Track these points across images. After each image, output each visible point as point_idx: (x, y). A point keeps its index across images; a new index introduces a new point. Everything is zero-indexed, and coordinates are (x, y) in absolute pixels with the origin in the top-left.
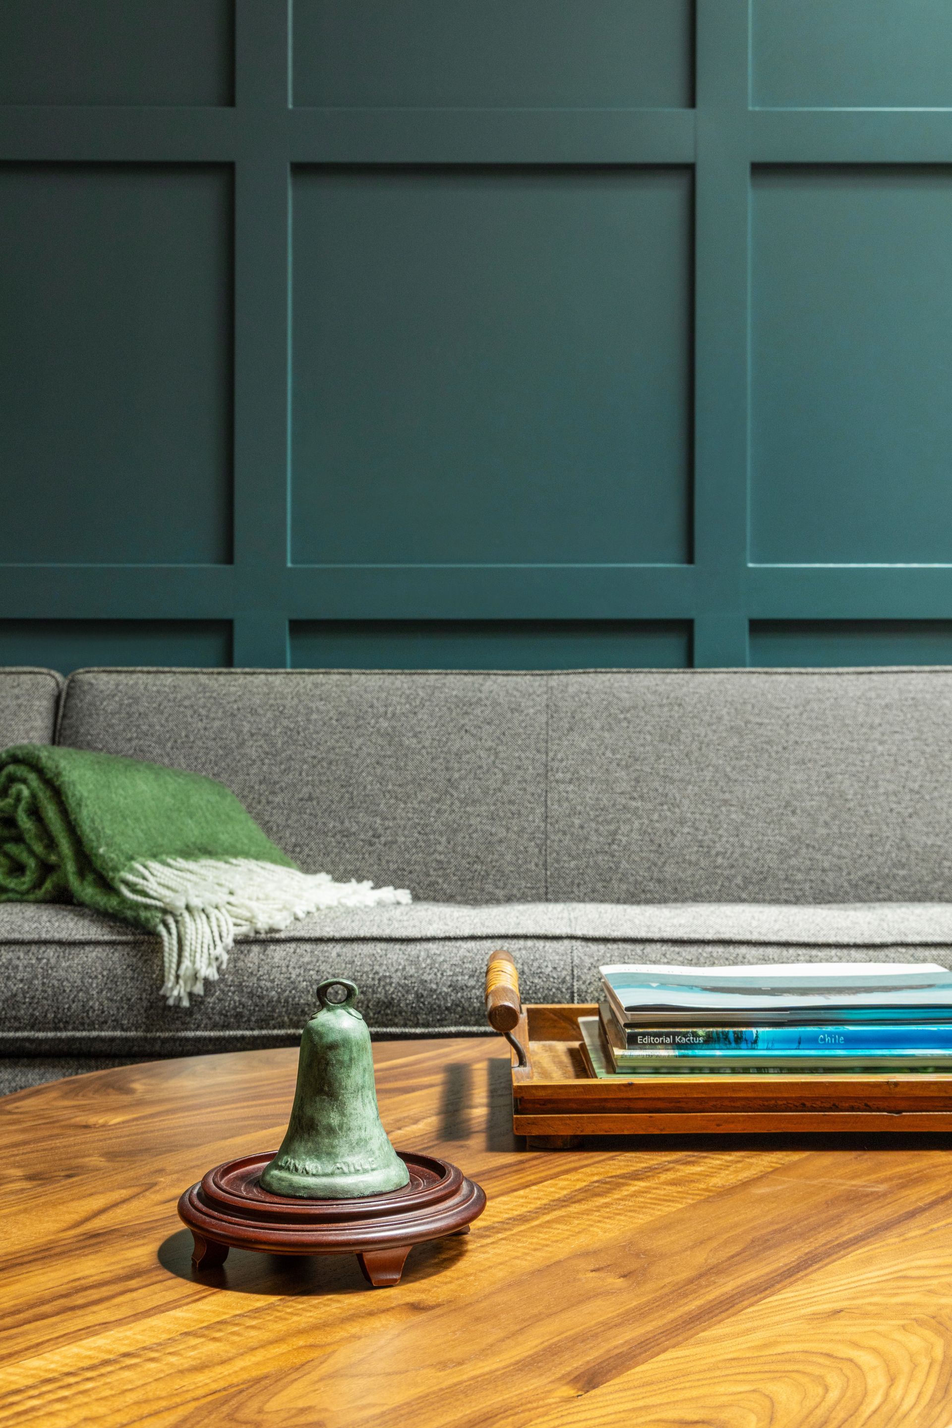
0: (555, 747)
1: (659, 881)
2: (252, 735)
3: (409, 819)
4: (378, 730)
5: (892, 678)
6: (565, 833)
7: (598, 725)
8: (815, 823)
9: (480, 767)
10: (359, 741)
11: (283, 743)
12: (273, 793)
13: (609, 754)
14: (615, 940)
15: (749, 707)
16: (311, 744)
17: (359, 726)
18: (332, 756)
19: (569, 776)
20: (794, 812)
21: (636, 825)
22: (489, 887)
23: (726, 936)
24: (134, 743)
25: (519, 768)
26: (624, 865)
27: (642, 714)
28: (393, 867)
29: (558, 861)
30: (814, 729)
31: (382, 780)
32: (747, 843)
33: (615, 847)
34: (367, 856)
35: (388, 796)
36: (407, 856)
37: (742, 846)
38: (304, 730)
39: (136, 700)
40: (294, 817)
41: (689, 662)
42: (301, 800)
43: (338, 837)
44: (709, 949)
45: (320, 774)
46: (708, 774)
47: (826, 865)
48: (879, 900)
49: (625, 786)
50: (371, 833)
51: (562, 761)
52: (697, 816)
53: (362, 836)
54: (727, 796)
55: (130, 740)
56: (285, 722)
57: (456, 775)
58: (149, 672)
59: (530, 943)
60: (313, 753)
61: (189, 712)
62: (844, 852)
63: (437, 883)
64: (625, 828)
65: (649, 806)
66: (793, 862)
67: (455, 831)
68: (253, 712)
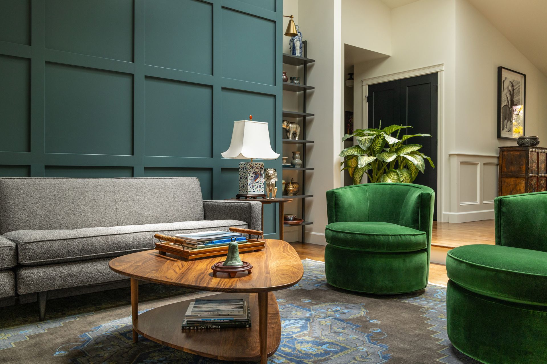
0: (116, 194)
1: (139, 220)
2: (49, 193)
3: (88, 210)
4: (78, 191)
5: (176, 179)
6: (120, 212)
7: (124, 190)
8: (166, 207)
9: (101, 199)
10: (75, 194)
11: (57, 195)
12: (56, 206)
13: (127, 195)
14: (159, 231)
15: (152, 186)
16: (63, 194)
17: (74, 191)
18: (69, 197)
19: (120, 200)
20: (162, 205)
21: (134, 210)
22: (106, 224)
23: (177, 229)
24: (20, 195)
25: (110, 199)
26: (132, 217)
27: (132, 187)
28: (85, 220)
29: (119, 217)
30: (164, 189)
31: (81, 202)
32: (155, 212)
33: (130, 214)
34: (79, 218)
35: (83, 205)
36: (88, 218)
37: (154, 212)
38: (61, 192)
39: (19, 185)
40: (62, 211)
41: (132, 176)
42: (63, 207)
43: (73, 215)
44: (174, 231)
45: (67, 201)
46: (146, 199)
47: (169, 215)
48: (178, 221)
49: (131, 202)
50: (80, 214)
51: (118, 197)
52: (145, 207)
53: (78, 214)
54: (150, 203)
55: (19, 195)
56: (57, 190)
57: (97, 201)
58: (19, 179)
59: (145, 233)
60: (64, 197)
61: (33, 188)
62: (172, 213)
63: (95, 223)
64: (132, 210)
65: (136, 205)
66: (163, 215)
67: (98, 212)
68: (48, 188)
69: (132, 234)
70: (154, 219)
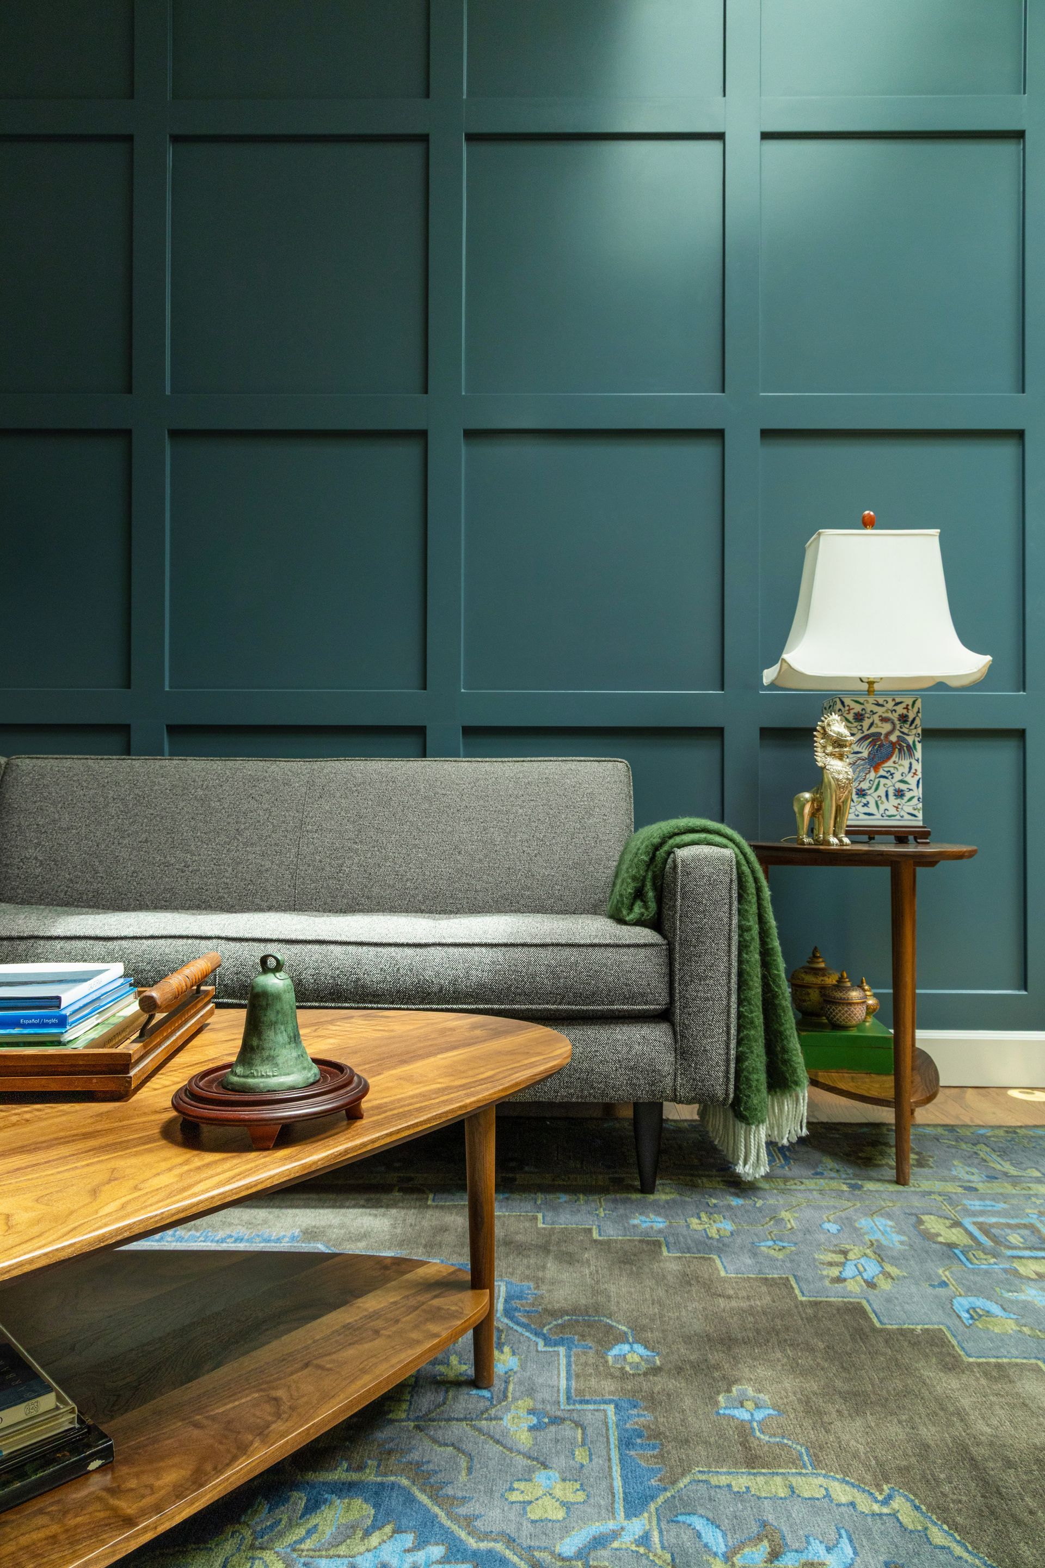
0: (309, 809)
1: (368, 898)
2: (114, 799)
3: (209, 855)
4: (196, 797)
5: (535, 764)
6: (309, 866)
7: (338, 795)
8: (473, 860)
9: (259, 821)
10: (182, 804)
11: (133, 805)
12: (123, 837)
13: (343, 813)
14: (247, 940)
15: (439, 783)
16: (151, 805)
17: (184, 794)
18: (163, 814)
19: (315, 827)
20: (459, 853)
21: (356, 860)
22: (257, 901)
24: (37, 804)
25: (284, 822)
26: (346, 886)
27: (368, 787)
28: (196, 886)
29: (303, 884)
30: (478, 798)
31: (194, 829)
32: (427, 873)
33: (341, 875)
34: (179, 879)
35: (197, 840)
36: (205, 879)
37: (424, 875)
38: (148, 796)
39: (43, 776)
40: (135, 853)
41: (424, 754)
42: (141, 842)
43: (162, 867)
45: (154, 825)
46: (406, 828)
47: (478, 887)
48: (512, 911)
49: (352, 835)
50: (183, 865)
51: (312, 817)
52: (396, 855)
53: (177, 867)
54: (417, 842)
55: (35, 802)
56: (137, 791)
57: (243, 827)
58: (57, 758)
60: (152, 811)
61: (76, 784)
62: (491, 879)
63: (224, 898)
64: (348, 862)
65: (366, 848)
66: (457, 885)
67: (238, 863)
68: (117, 784)
69: (144, 941)
70: (420, 897)
